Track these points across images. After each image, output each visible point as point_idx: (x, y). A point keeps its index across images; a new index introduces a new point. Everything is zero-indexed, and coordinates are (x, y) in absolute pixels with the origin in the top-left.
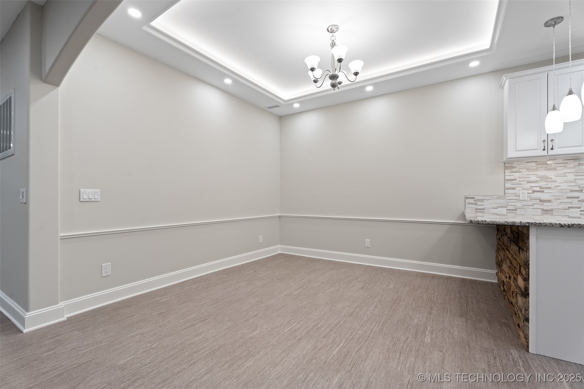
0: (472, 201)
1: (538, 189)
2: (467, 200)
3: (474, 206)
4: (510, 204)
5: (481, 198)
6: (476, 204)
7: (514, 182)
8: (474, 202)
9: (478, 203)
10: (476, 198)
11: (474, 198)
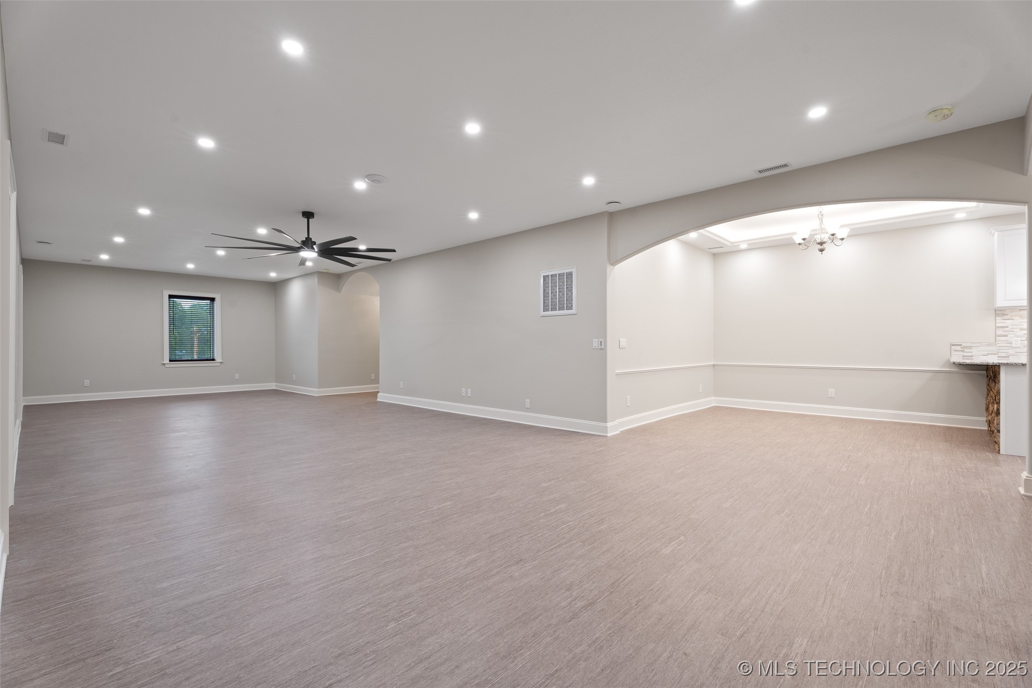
0: (959, 348)
2: (953, 347)
3: (961, 353)
4: (1001, 351)
5: (969, 345)
6: (963, 351)
8: (961, 349)
9: (966, 351)
10: (963, 345)
11: (961, 345)
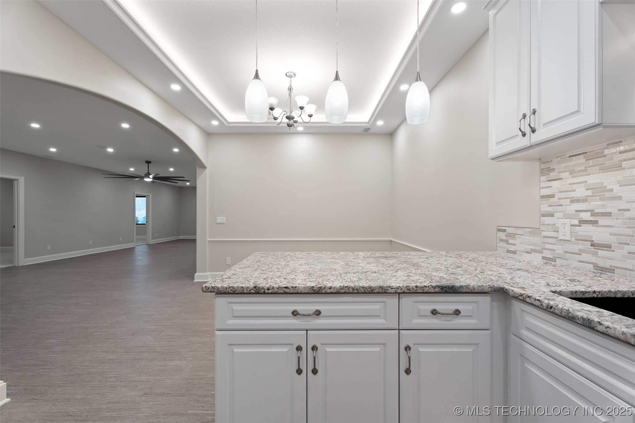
0: (503, 236)
1: (587, 216)
2: (499, 234)
3: (505, 245)
4: (547, 246)
5: (513, 231)
6: (507, 242)
7: (552, 200)
8: (506, 238)
9: (510, 241)
11: (506, 231)
